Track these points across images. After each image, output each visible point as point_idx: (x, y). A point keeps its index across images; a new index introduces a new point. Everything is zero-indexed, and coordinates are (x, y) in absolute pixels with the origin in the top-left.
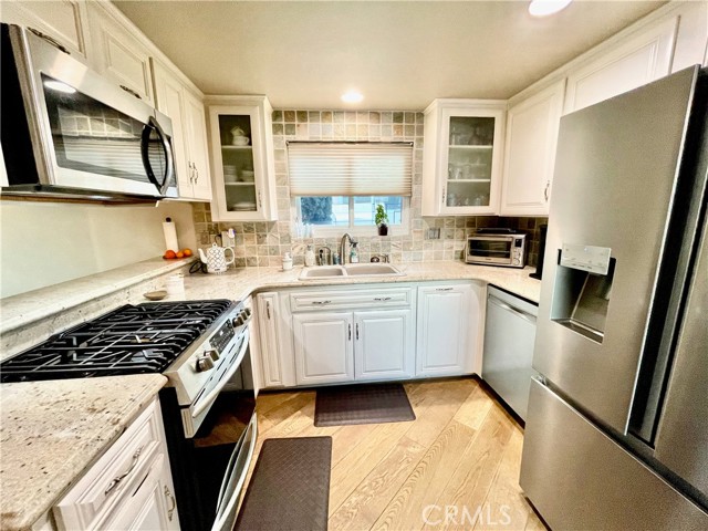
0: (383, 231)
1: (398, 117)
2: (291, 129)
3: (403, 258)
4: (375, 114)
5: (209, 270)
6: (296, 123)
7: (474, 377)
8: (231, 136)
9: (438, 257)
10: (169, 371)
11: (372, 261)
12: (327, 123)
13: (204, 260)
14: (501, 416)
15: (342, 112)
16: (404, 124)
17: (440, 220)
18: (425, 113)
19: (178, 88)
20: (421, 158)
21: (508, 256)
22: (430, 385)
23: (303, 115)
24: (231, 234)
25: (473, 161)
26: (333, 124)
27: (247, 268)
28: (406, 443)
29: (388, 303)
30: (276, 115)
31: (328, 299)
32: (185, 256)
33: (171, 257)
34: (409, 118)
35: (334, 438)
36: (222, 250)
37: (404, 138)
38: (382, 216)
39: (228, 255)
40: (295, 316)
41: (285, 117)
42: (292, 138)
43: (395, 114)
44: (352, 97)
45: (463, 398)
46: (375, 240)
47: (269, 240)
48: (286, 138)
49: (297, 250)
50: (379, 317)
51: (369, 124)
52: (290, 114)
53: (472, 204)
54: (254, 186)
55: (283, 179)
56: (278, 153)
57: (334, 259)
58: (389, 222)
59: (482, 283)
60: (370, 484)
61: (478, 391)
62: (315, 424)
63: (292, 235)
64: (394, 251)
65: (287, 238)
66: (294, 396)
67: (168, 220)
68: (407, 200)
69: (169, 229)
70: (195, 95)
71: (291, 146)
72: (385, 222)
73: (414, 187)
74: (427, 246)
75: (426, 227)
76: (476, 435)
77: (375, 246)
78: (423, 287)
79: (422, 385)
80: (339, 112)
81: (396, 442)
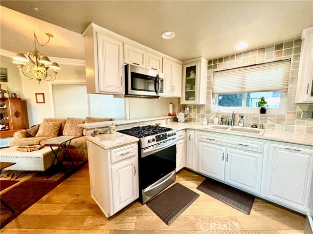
0: (263, 111)
1: (279, 46)
2: (215, 67)
3: (276, 128)
5: (179, 121)
6: (218, 63)
8: (190, 74)
10: (141, 139)
11: (252, 127)
12: (232, 61)
13: (177, 117)
15: (241, 54)
16: (284, 49)
18: (303, 38)
19: (171, 63)
20: (297, 67)
23: (221, 60)
24: (188, 109)
26: (235, 60)
27: (192, 122)
29: (247, 148)
30: (210, 62)
31: (214, 138)
32: (173, 115)
33: (170, 115)
34: (288, 45)
35: (200, 196)
36: (183, 114)
37: (283, 57)
38: (262, 103)
39: (185, 116)
40: (200, 142)
41: (213, 63)
42: (215, 70)
43: (277, 45)
46: (256, 116)
47: (202, 112)
48: (212, 70)
49: (212, 117)
51: (257, 55)
52: (215, 61)
54: (195, 91)
55: (209, 87)
56: (209, 77)
57: (228, 123)
58: (268, 107)
60: (203, 219)
62: (197, 188)
63: (211, 111)
64: (269, 122)
65: (209, 112)
66: (196, 175)
67: (171, 103)
68: (285, 93)
69: (171, 106)
70: (178, 63)
71: (215, 74)
72: (265, 106)
73: (290, 85)
74: (299, 123)
75: (299, 110)
77: (256, 119)
80: (239, 54)
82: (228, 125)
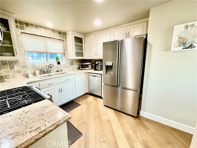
0: (59, 63)
1: (60, 33)
2: (22, 28)
3: (65, 70)
4: (53, 31)
6: (24, 26)
7: (87, 93)
9: (73, 69)
11: (57, 72)
12: (37, 29)
14: (95, 98)
16: (61, 35)
17: (73, 60)
18: (67, 33)
20: (67, 45)
21: (88, 67)
22: (79, 98)
23: (27, 24)
25: (78, 47)
26: (39, 30)
28: (82, 109)
29: (68, 81)
31: (52, 83)
34: (63, 34)
37: (62, 39)
38: (58, 59)
41: (19, 23)
42: (23, 31)
43: (59, 32)
44: (49, 25)
45: (87, 98)
47: (16, 68)
48: (20, 31)
50: (66, 85)
51: (52, 33)
52: (21, 23)
53: (79, 56)
54: (12, 47)
57: (46, 72)
58: (60, 61)
59: (86, 73)
60: (81, 119)
61: (88, 96)
63: (27, 65)
64: (63, 68)
65: (25, 67)
68: (64, 55)
71: (23, 34)
73: (66, 52)
74: (71, 67)
75: (70, 62)
76: (93, 102)
77: (57, 67)
78: (76, 76)
79: (77, 99)
80: (41, 27)
81: (80, 110)
82: (46, 73)
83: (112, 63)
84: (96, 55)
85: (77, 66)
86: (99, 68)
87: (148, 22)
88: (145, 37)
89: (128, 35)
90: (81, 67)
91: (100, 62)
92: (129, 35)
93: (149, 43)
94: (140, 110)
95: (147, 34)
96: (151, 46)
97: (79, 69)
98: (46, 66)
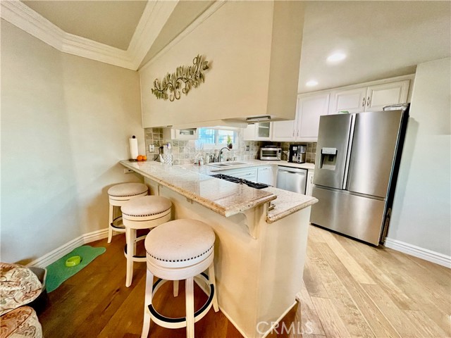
9: (249, 158)
11: (228, 160)
17: (249, 142)
21: (275, 156)
53: (263, 136)
58: (233, 143)
59: (275, 166)
63: (196, 148)
65: (193, 149)
67: (134, 137)
69: (134, 142)
74: (245, 154)
75: (245, 145)
82: (216, 162)
83: (335, 149)
84: (295, 134)
85: (255, 153)
86: (299, 158)
87: (411, 82)
88: (404, 109)
89: (367, 102)
90: (263, 156)
91: (302, 148)
92: (370, 102)
93: (413, 119)
94: (386, 236)
95: (409, 104)
96: (417, 124)
97: (258, 158)
98: (216, 151)
